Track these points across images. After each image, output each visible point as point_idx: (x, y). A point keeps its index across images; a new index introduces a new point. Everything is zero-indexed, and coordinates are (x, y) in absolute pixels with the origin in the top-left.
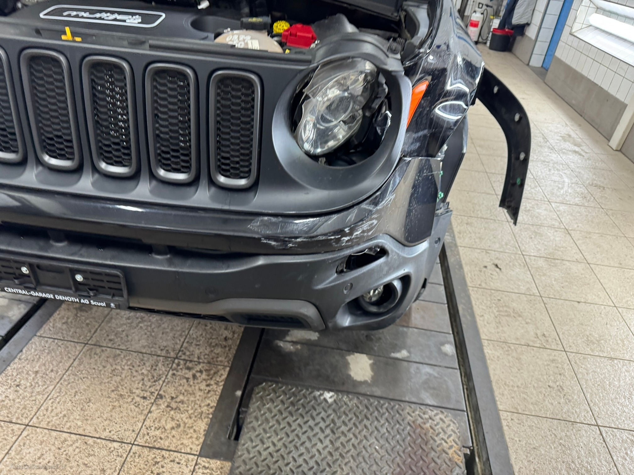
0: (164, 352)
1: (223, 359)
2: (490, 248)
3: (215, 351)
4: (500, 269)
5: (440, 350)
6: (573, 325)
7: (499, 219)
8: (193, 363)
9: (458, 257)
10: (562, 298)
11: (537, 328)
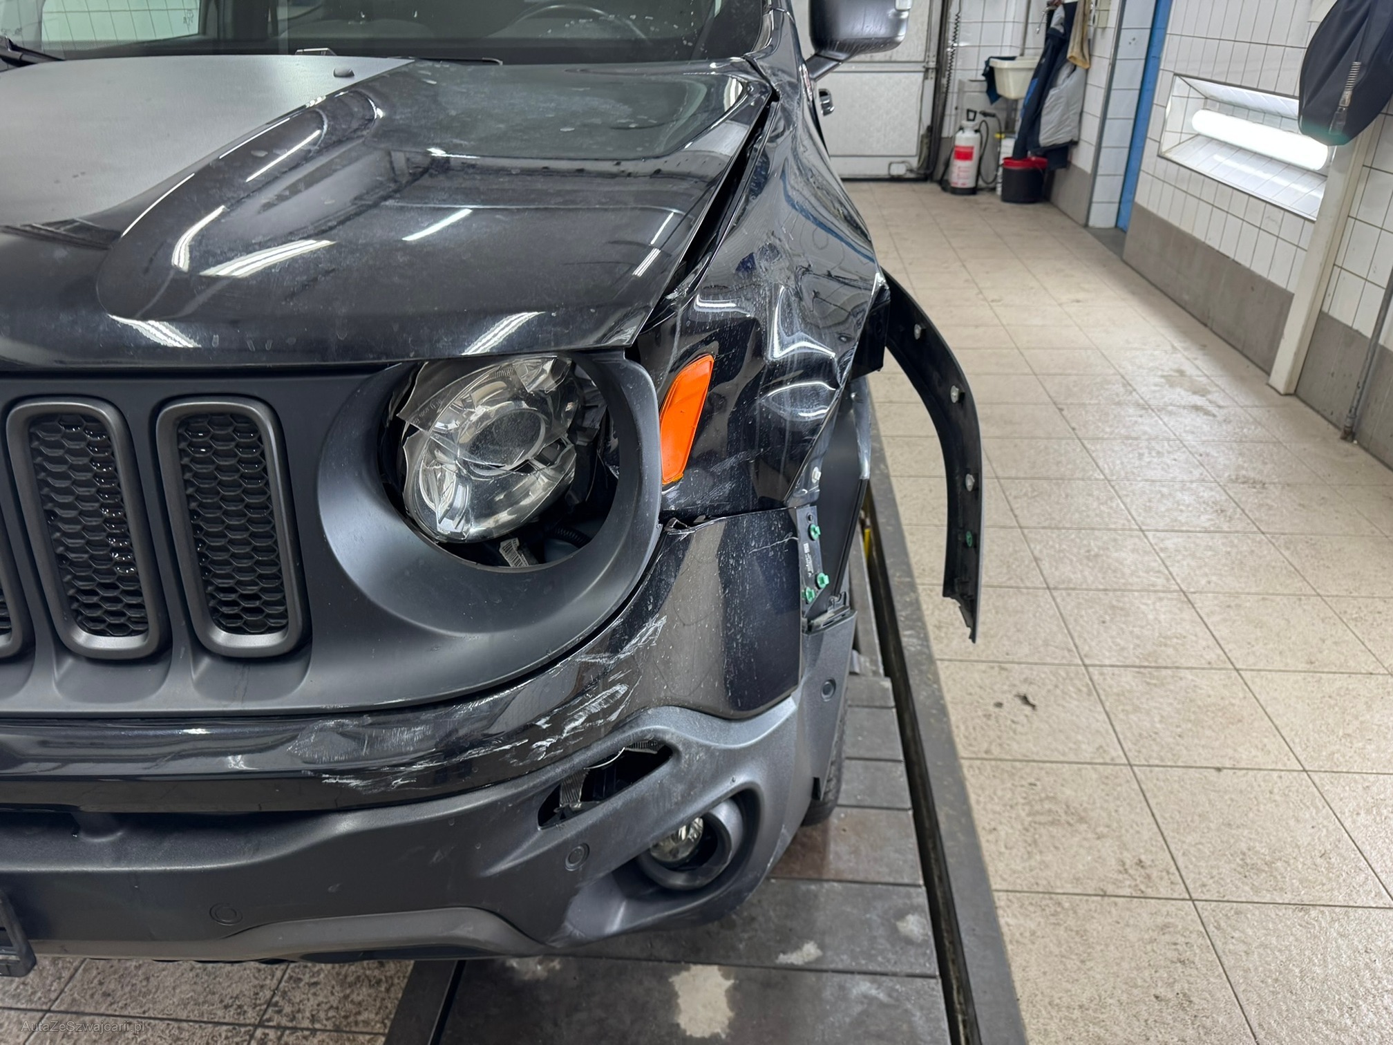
0: (232, 1011)
1: (372, 1016)
2: (1010, 658)
3: (354, 997)
4: (1033, 706)
5: (895, 930)
6: (1209, 828)
7: (1029, 584)
8: (299, 1033)
9: (935, 686)
10: (1180, 764)
11: (1123, 846)
